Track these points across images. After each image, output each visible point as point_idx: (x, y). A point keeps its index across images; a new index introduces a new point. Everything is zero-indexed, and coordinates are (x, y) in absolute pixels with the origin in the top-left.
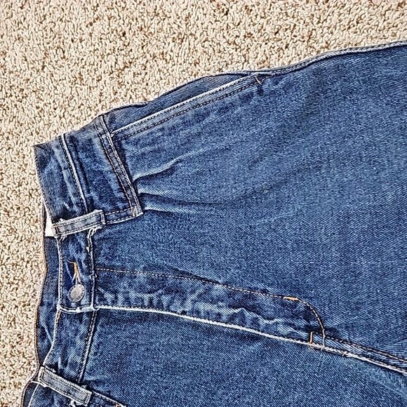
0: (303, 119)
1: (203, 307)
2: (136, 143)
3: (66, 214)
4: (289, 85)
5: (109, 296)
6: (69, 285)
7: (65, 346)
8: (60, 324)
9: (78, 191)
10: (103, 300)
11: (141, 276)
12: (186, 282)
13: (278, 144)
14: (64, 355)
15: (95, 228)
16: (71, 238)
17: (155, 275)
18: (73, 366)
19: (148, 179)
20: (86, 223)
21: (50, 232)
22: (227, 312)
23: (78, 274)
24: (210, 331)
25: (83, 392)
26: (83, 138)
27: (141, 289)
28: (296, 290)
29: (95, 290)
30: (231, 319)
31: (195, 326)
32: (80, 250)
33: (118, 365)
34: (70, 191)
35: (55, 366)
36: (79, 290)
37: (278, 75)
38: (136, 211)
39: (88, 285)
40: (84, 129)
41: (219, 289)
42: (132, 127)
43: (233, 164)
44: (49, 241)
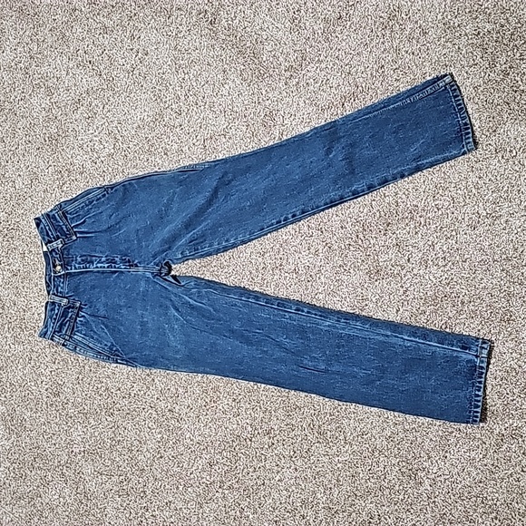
0: (123, 201)
1: (99, 265)
2: (70, 214)
3: (50, 242)
4: (116, 190)
5: (69, 268)
6: (55, 266)
7: (56, 287)
8: (54, 280)
9: (53, 233)
10: (67, 269)
11: (79, 259)
12: (94, 258)
13: (117, 209)
14: (57, 290)
15: (61, 245)
16: (53, 250)
17: (83, 258)
18: (61, 292)
19: (76, 226)
20: (58, 244)
21: (45, 249)
22: (106, 265)
23: (57, 262)
24: (103, 272)
25: (65, 300)
26: (51, 214)
27: (80, 263)
28: (126, 255)
29: (64, 266)
30: (108, 267)
31: (98, 272)
32: (56, 254)
33: (76, 289)
34: (50, 233)
35: (54, 294)
36: (58, 268)
37: (112, 187)
38: (74, 238)
39: (61, 265)
40: (51, 211)
41: (103, 259)
42: (68, 208)
43: (104, 217)
44: (45, 253)
